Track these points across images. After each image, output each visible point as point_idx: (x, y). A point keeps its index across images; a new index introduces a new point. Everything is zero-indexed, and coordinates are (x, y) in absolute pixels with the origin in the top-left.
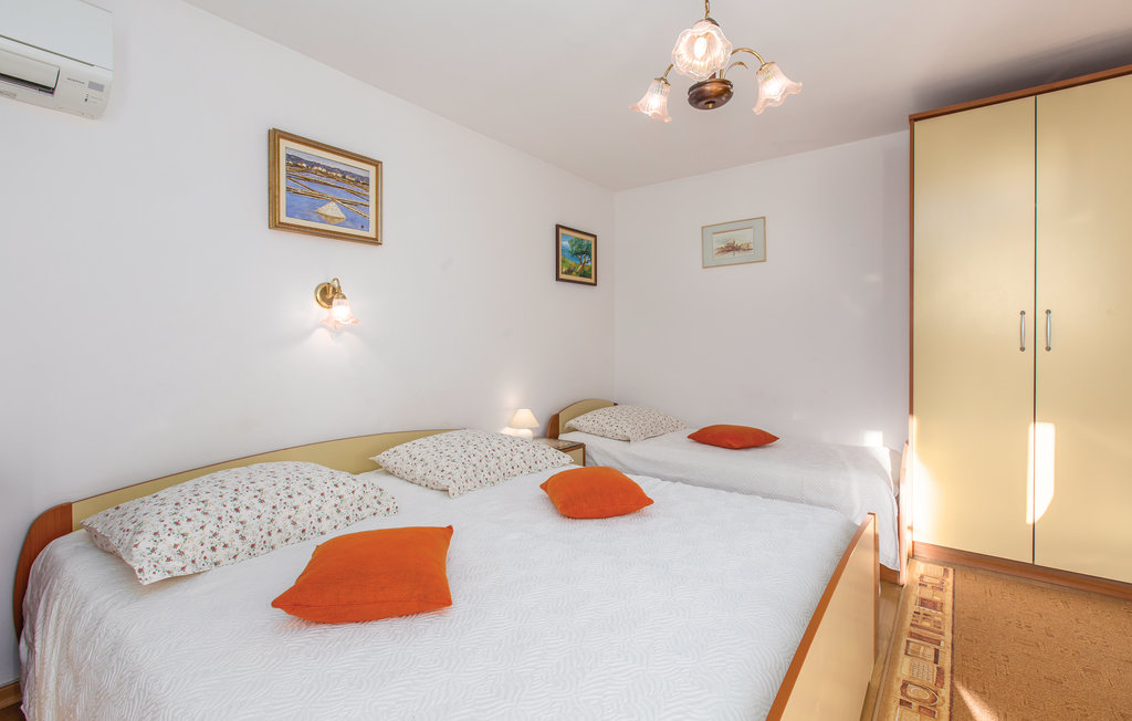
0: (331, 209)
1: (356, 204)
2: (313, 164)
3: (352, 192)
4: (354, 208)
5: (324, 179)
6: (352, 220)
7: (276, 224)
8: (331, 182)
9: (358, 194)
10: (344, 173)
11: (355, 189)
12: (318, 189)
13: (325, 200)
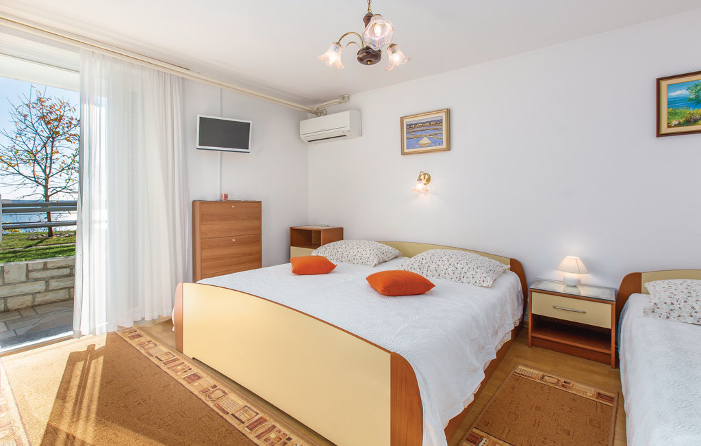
0: (425, 140)
1: (436, 134)
2: (416, 124)
3: (434, 129)
4: (435, 137)
5: (422, 128)
6: (434, 143)
7: (403, 153)
8: (424, 128)
9: (437, 129)
10: (430, 122)
11: (435, 127)
12: (419, 133)
13: (421, 137)
